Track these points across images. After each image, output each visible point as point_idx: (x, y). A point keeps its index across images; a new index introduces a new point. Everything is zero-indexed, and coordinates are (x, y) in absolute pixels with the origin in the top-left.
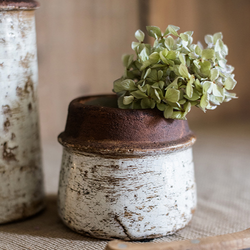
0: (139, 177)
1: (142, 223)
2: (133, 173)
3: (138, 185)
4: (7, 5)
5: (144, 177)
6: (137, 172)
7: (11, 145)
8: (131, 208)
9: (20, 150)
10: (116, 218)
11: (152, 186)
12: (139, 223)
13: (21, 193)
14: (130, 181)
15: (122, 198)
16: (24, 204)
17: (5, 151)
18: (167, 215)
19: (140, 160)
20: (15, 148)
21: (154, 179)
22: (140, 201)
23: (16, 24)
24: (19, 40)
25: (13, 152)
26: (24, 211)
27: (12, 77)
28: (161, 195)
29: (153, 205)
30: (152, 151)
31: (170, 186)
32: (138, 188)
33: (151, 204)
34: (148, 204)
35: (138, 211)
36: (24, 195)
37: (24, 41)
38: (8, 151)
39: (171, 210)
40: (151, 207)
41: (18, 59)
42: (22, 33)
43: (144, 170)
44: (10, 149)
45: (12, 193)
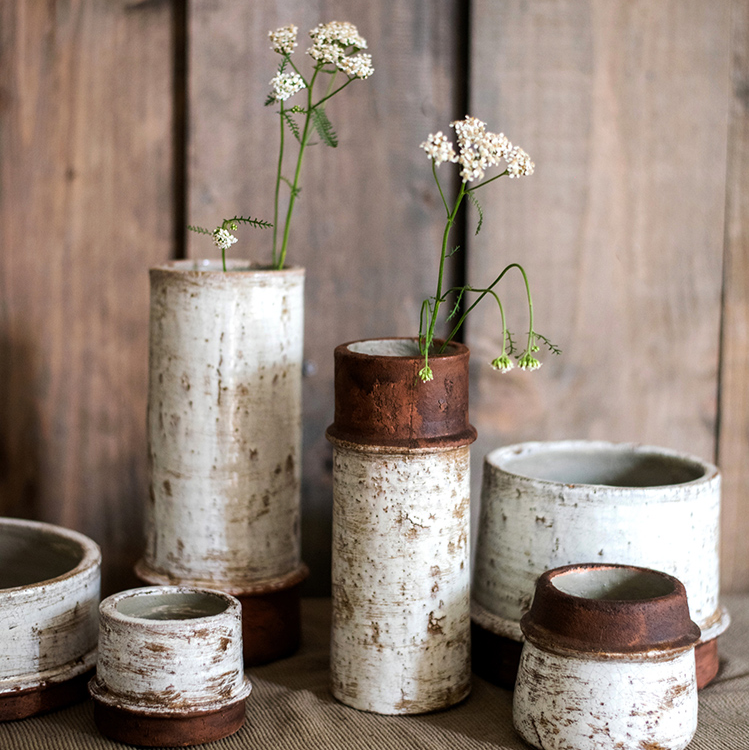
0: (561, 680)
1: (557, 738)
2: (555, 673)
3: (558, 689)
4: (444, 446)
5: (567, 682)
6: (560, 673)
7: (437, 615)
8: (548, 716)
9: (449, 620)
10: (533, 721)
11: (574, 696)
12: (554, 736)
13: (446, 675)
14: (551, 683)
15: (541, 700)
16: (449, 689)
17: (431, 623)
18: (591, 737)
19: (565, 661)
20: (443, 618)
21: (577, 687)
22: (558, 710)
23: (453, 466)
24: (455, 485)
25: (440, 624)
26: (448, 698)
27: (445, 532)
28: (585, 710)
29: (573, 719)
30: (574, 652)
31: (599, 702)
32: (558, 693)
33: (570, 717)
34: (566, 716)
35: (554, 722)
36: (449, 678)
37: (460, 486)
38: (434, 622)
39: (596, 733)
40: (569, 721)
41: (452, 509)
42: (459, 475)
43: (568, 673)
44: (438, 620)
45: (436, 675)
